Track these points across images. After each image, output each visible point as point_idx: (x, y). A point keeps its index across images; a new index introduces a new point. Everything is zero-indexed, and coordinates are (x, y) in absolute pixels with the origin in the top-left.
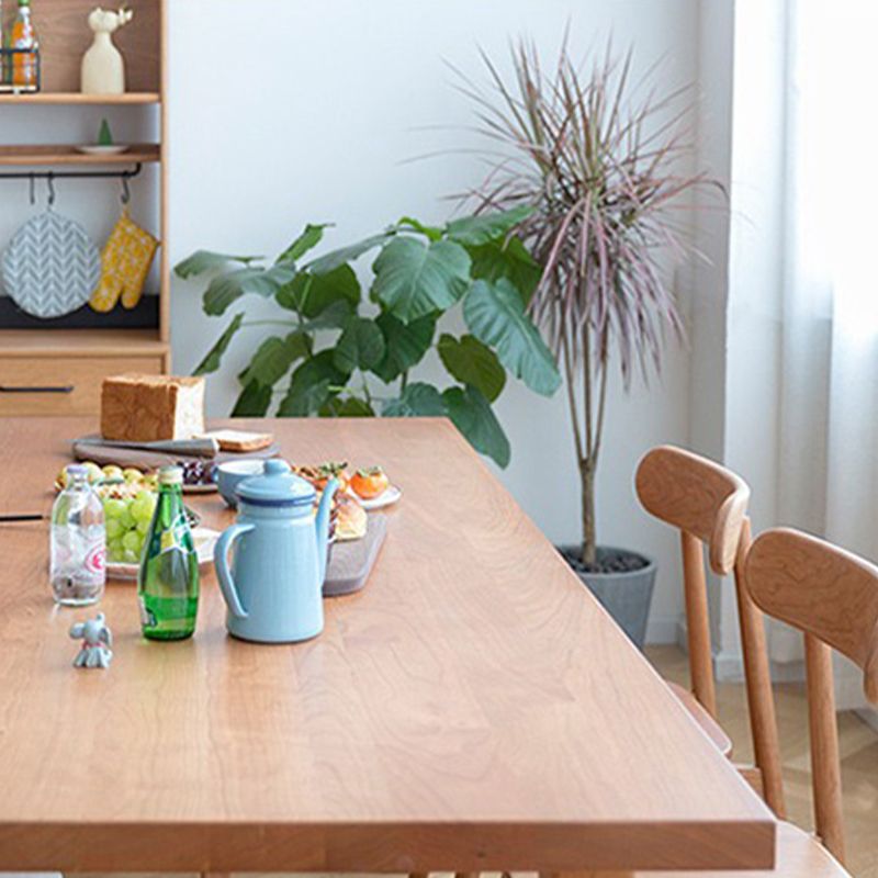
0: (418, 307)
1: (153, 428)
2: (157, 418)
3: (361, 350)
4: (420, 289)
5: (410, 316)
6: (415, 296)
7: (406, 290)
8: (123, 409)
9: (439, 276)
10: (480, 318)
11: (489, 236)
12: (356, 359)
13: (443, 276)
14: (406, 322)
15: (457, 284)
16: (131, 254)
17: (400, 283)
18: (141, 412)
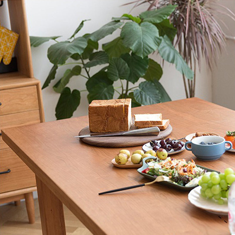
0: (147, 51)
1: (117, 125)
2: (119, 120)
3: (119, 71)
4: (145, 43)
5: (144, 55)
6: (143, 47)
7: (139, 44)
8: (100, 119)
9: (149, 37)
10: (165, 52)
11: (163, 19)
12: (118, 75)
13: (151, 37)
14: (143, 58)
15: (157, 39)
16: (6, 41)
17: (136, 42)
18: (110, 118)
